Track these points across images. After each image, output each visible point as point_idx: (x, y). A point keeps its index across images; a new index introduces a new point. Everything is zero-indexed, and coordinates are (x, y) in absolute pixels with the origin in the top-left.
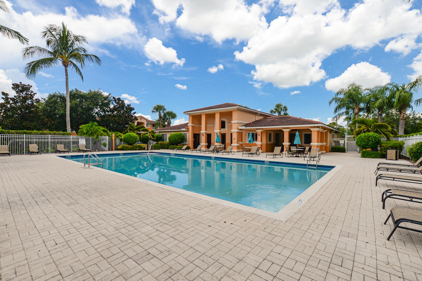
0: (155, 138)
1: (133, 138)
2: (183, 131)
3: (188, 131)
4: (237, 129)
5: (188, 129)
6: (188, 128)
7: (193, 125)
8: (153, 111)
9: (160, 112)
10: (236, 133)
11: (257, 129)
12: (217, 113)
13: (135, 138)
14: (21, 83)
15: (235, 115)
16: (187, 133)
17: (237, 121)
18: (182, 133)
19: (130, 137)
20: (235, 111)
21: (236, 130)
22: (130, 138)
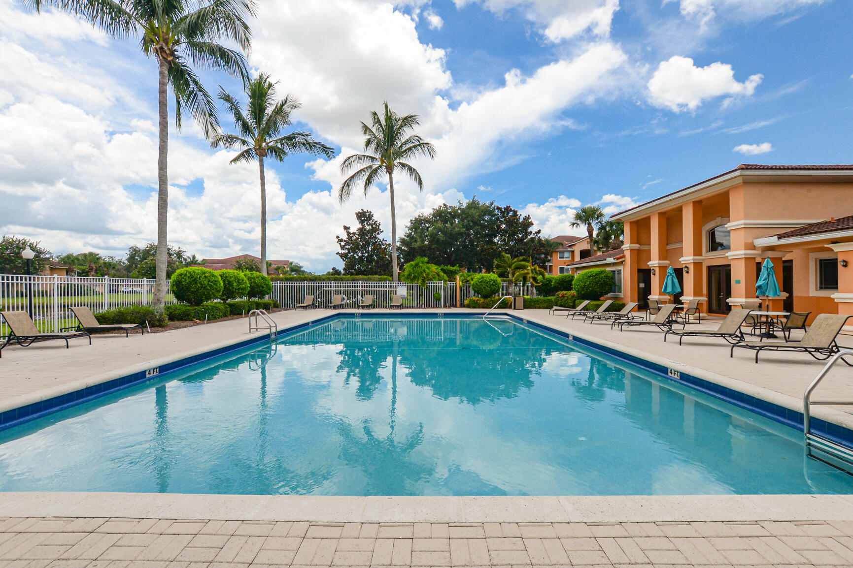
0: (539, 283)
1: (487, 283)
2: (609, 265)
3: (622, 262)
4: (746, 249)
5: (621, 258)
6: (624, 256)
7: (636, 246)
8: (573, 224)
9: (590, 224)
10: (743, 262)
11: (835, 241)
12: (686, 203)
13: (490, 284)
14: (362, 210)
15: (737, 203)
16: (621, 268)
17: (742, 222)
18: (608, 269)
19: (481, 282)
20: (736, 187)
21: (742, 253)
22: (482, 285)
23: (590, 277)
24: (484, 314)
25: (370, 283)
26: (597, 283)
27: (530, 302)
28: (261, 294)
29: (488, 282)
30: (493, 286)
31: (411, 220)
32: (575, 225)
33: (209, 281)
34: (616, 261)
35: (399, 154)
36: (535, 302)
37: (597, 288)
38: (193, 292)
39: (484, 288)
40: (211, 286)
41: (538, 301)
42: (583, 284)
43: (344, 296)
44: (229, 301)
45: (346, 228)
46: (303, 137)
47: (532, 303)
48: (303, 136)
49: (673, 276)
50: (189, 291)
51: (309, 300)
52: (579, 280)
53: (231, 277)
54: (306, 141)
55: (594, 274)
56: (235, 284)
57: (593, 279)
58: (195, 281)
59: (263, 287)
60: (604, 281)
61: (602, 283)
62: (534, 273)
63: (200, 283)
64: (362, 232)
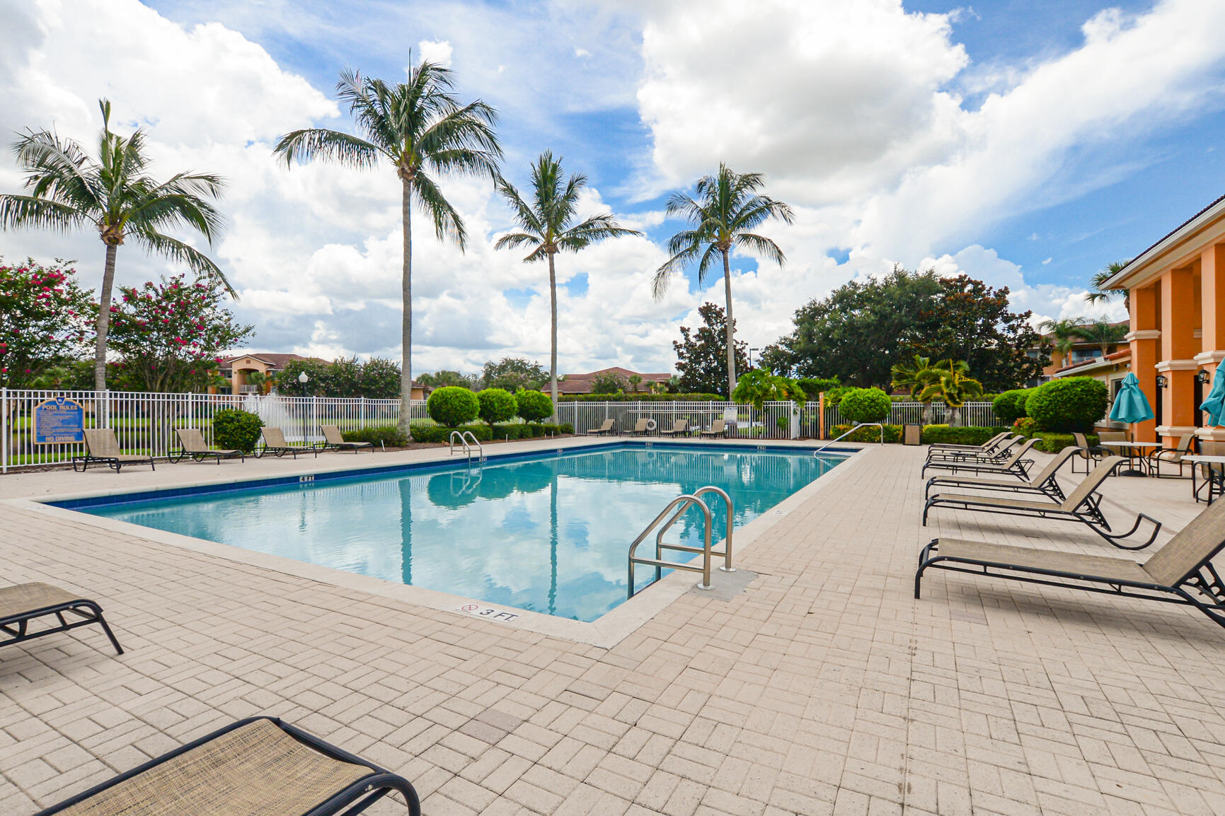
23: (1052, 392)
24: (815, 449)
25: (689, 404)
26: (1064, 403)
27: (939, 433)
28: (538, 416)
29: (862, 401)
30: (870, 408)
31: (797, 311)
32: (1097, 299)
33: (460, 401)
34: (1109, 363)
35: (742, 221)
36: (950, 433)
37: (1066, 412)
38: (444, 413)
39: (856, 410)
40: (461, 407)
41: (956, 433)
42: (1038, 404)
43: (653, 421)
44: (496, 424)
45: (683, 330)
46: (603, 221)
47: (945, 436)
48: (604, 219)
49: (1132, 389)
50: (440, 412)
51: (608, 424)
52: (1037, 399)
53: (493, 397)
54: (607, 225)
55: (1061, 388)
56: (496, 405)
57: (1056, 396)
58: (446, 402)
59: (538, 408)
60: (1079, 399)
61: (1075, 404)
62: (951, 386)
63: (451, 404)
64: (703, 334)
